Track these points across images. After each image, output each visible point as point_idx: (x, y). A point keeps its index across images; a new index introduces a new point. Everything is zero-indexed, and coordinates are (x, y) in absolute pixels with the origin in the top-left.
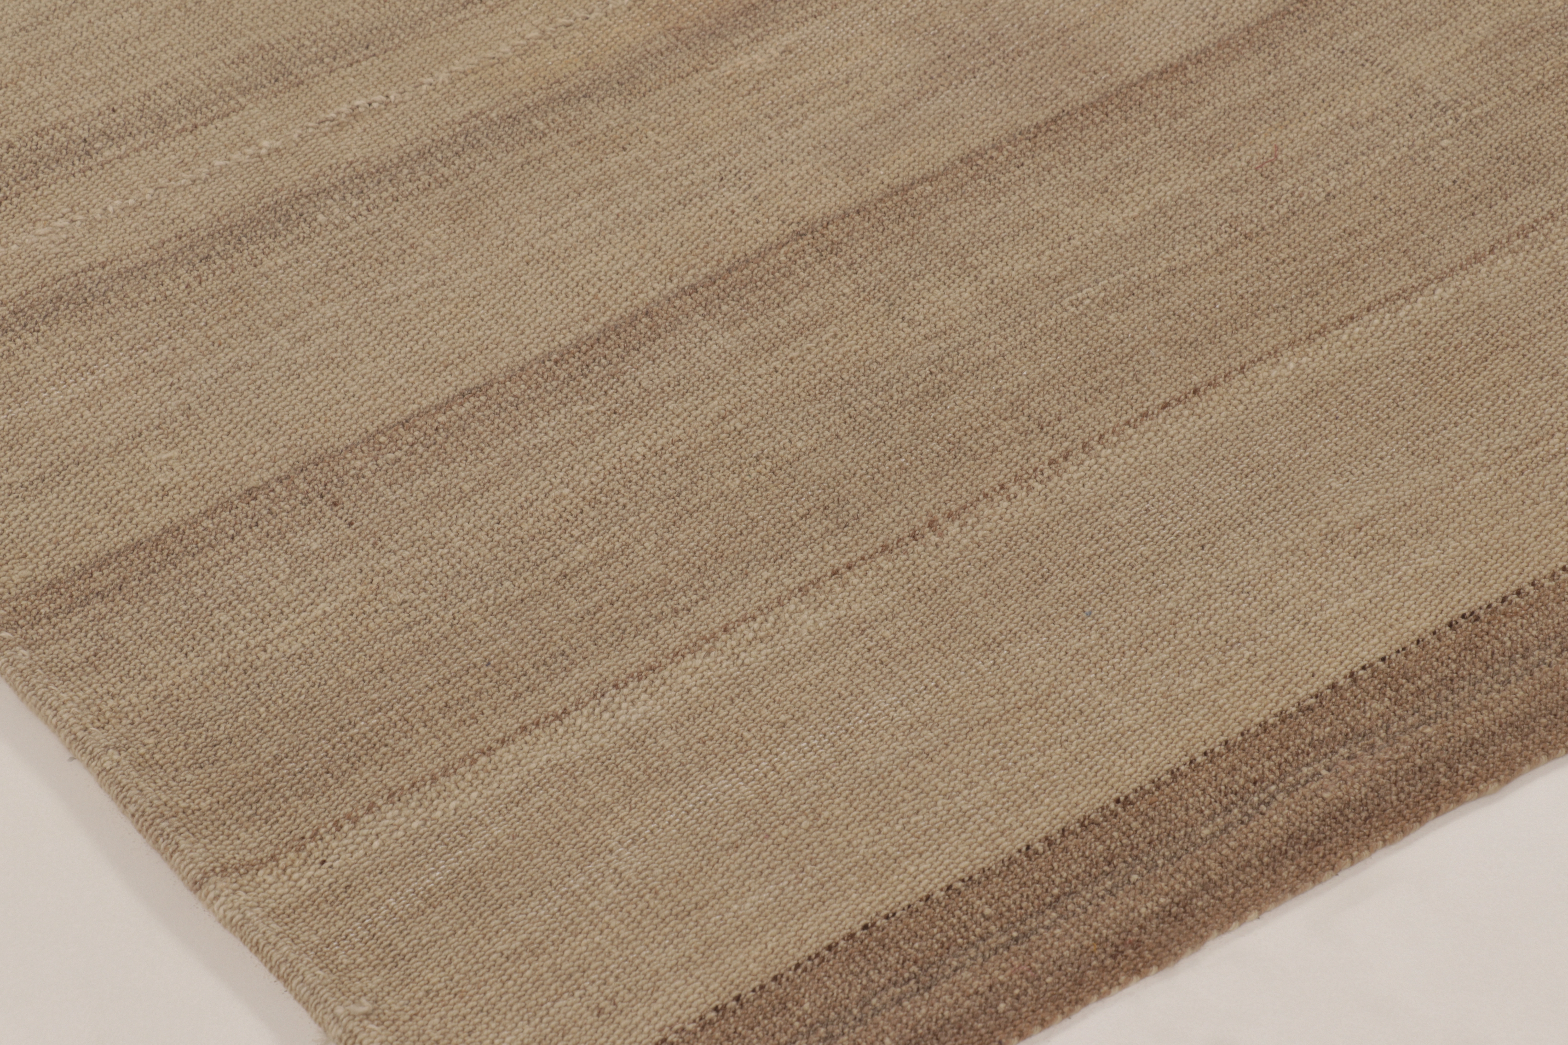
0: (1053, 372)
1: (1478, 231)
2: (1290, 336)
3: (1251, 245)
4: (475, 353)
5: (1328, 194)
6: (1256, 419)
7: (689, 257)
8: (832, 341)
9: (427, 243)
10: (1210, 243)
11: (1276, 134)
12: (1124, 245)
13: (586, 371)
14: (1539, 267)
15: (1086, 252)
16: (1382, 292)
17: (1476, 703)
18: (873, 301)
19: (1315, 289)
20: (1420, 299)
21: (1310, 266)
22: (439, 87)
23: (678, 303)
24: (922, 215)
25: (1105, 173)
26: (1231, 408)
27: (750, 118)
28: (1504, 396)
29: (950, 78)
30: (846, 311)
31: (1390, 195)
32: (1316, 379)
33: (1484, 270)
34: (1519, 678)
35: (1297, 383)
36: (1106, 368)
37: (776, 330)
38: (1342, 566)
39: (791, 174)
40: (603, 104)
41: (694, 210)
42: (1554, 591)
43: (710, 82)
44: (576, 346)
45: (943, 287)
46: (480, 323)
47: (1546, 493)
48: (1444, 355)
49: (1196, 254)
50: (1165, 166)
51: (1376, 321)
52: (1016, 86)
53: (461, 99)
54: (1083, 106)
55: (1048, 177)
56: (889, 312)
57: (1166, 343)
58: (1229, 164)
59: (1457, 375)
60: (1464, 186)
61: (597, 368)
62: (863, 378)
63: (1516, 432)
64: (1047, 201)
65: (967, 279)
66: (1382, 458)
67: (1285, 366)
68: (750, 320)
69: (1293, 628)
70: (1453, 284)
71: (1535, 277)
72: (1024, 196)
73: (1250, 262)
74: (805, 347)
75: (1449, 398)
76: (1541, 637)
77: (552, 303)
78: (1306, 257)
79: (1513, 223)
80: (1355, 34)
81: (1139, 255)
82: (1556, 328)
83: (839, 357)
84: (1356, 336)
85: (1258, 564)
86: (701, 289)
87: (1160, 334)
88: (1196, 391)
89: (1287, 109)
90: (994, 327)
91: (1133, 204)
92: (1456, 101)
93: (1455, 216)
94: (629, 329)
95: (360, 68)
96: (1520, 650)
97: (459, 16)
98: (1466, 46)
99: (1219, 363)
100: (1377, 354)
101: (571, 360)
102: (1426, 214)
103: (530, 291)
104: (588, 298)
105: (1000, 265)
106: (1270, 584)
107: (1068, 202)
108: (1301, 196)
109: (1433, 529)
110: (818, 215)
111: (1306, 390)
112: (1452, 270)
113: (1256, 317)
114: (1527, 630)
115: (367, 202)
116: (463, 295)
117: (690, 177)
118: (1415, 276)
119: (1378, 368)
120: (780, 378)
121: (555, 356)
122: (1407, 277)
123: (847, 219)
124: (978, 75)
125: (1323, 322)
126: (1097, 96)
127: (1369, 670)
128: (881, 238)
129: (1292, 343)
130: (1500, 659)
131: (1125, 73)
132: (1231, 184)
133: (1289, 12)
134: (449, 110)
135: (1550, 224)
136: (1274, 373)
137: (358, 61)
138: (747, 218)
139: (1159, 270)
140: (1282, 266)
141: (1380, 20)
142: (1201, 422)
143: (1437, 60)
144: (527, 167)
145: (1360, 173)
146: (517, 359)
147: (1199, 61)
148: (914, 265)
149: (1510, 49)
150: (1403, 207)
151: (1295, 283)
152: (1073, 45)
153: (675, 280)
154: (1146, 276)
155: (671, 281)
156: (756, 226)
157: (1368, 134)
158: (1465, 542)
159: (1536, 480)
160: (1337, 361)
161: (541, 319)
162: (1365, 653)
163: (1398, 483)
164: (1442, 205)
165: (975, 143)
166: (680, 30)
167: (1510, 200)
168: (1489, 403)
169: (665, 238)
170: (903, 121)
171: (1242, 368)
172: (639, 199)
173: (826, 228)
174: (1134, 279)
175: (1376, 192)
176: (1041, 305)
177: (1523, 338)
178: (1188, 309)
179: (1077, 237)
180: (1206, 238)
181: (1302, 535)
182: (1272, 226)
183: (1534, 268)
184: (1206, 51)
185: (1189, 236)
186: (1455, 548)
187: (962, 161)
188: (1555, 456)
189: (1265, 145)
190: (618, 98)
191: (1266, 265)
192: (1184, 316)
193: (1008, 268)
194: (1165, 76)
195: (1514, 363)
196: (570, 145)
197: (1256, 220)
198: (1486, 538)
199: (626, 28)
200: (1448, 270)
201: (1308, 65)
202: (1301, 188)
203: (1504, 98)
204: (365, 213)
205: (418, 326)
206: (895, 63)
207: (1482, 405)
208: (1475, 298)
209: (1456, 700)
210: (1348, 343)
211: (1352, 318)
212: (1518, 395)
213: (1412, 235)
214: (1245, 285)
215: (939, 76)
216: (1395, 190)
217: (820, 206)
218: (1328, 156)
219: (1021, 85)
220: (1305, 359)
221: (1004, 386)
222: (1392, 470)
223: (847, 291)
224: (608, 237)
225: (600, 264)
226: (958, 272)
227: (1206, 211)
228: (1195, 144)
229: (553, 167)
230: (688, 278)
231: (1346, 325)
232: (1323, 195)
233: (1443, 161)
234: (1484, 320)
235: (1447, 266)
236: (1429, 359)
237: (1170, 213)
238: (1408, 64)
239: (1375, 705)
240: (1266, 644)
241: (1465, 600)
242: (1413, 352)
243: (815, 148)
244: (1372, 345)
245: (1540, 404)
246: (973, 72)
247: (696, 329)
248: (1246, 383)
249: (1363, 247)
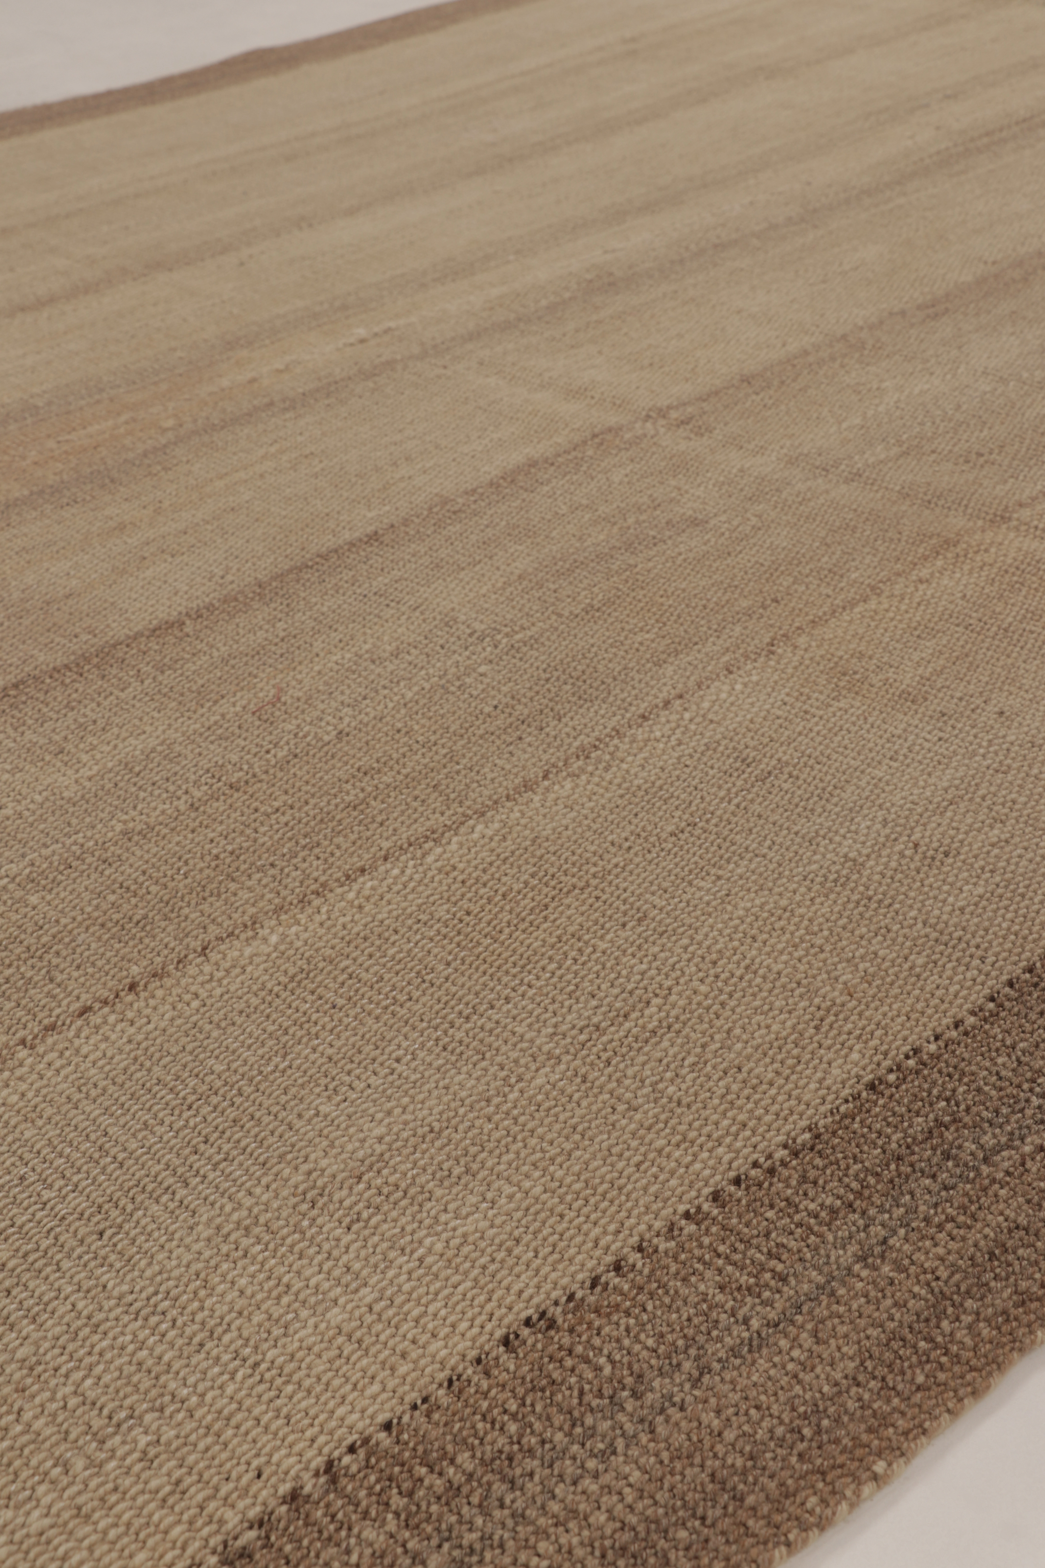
1: (527, 756)
2: (277, 901)
3: (236, 793)
5: (340, 733)
6: (216, 1018)
10: (184, 798)
12: (71, 810)
14: (607, 789)
15: (19, 821)
16: (404, 836)
17: (555, 1507)
19: (315, 839)
20: (455, 839)
25: (64, 733)
26: (179, 1006)
28: (574, 953)
31: (416, 727)
32: (307, 955)
33: (537, 798)
34: (631, 1440)
35: (279, 962)
38: (326, 1246)
42: (675, 1258)
47: (647, 1090)
48: (488, 907)
49: (162, 810)
50: (141, 719)
51: (396, 872)
54: (54, 669)
57: (103, 925)
58: (220, 712)
59: (507, 931)
60: (507, 710)
63: (594, 1003)
66: (398, 1060)
67: (265, 940)
69: (233, 1375)
70: (498, 817)
71: (603, 801)
73: (233, 815)
75: (497, 964)
76: (662, 1349)
78: (307, 803)
79: (570, 745)
80: (380, 580)
81: (88, 820)
82: (637, 860)
84: (367, 892)
85: (187, 1257)
88: (132, 987)
89: (297, 651)
91: (92, 763)
92: (495, 632)
93: (498, 742)
96: (629, 1381)
99: (172, 945)
100: (395, 913)
102: (461, 742)
106: (202, 1293)
108: (305, 736)
109: (475, 1167)
111: (292, 971)
112: (496, 802)
113: (233, 880)
114: (637, 1340)
118: (448, 813)
122: (437, 815)
125: (323, 879)
126: (73, 660)
127: (362, 1453)
129: (279, 910)
130: (595, 1403)
131: (112, 636)
132: (220, 731)
133: (307, 566)
135: (616, 741)
136: (248, 951)
139: (110, 835)
140: (274, 817)
142: (132, 1030)
143: (472, 595)
145: (380, 710)
147: (200, 617)
150: (433, 736)
151: (289, 834)
152: (57, 613)
154: (91, 843)
157: (391, 667)
158: (527, 1184)
159: (630, 1072)
160: (339, 927)
162: (355, 1416)
163: (421, 1097)
164: (481, 732)
167: (564, 720)
171: (204, 948)
174: (75, 848)
175: (399, 725)
177: (594, 876)
178: (141, 879)
180: (179, 793)
181: (265, 1198)
182: (266, 772)
183: (601, 791)
184: (209, 608)
185: (157, 792)
186: (511, 1197)
188: (654, 1032)
189: (267, 689)
192: (133, 887)
194: (158, 632)
195: (584, 908)
197: (245, 767)
198: (560, 1173)
200: (490, 803)
201: (325, 609)
202: (306, 729)
207: (543, 969)
208: (527, 832)
209: (519, 1504)
210: (356, 903)
211: (363, 870)
212: (594, 951)
213: (445, 767)
214: (223, 841)
216: (423, 721)
218: (342, 693)
220: (294, 929)
222: (413, 1078)
227: (184, 761)
231: (355, 880)
233: (481, 687)
234: (541, 858)
235: (490, 798)
236: (468, 913)
237: (137, 769)
239: (369, 1534)
240: (181, 1416)
241: (530, 1291)
242: (445, 907)
244: (389, 903)
245: (625, 960)
248: (207, 969)
249: (381, 786)
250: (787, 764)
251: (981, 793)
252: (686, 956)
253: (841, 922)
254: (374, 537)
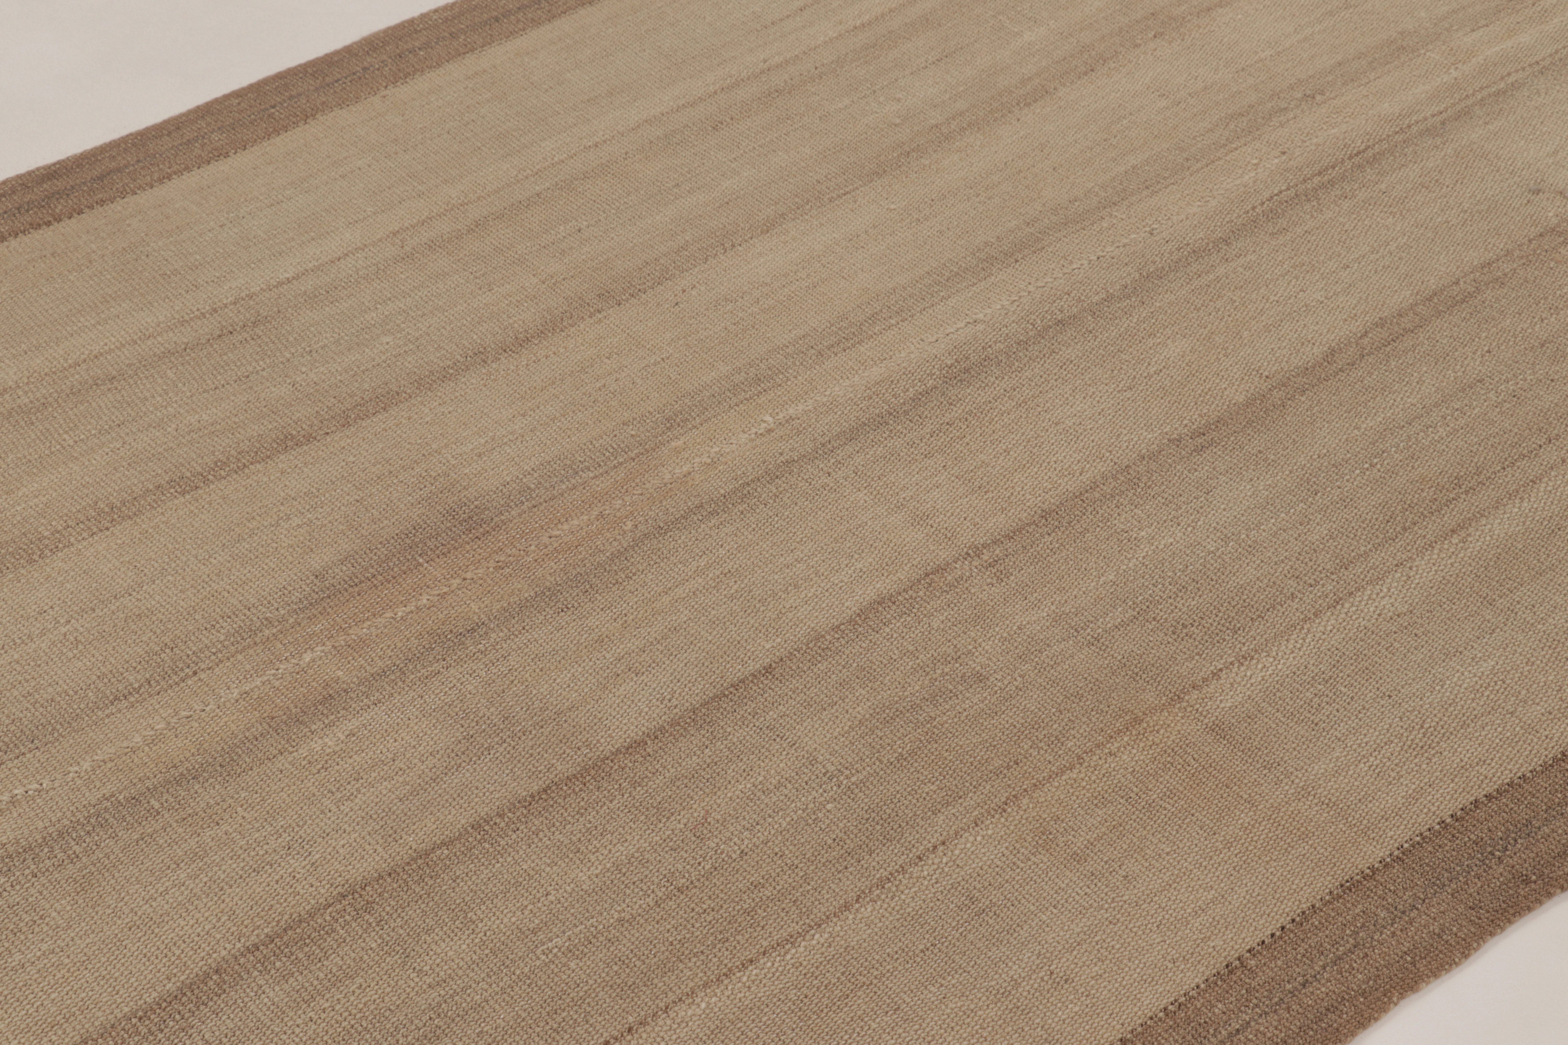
0: (524, 1015)
1: (849, 883)
2: (705, 978)
3: (682, 897)
4: (77, 1013)
5: (742, 852)
7: (256, 919)
8: (358, 991)
9: (54, 914)
10: (652, 896)
11: (707, 799)
12: (588, 899)
13: (162, 1027)
14: (891, 913)
15: (559, 906)
16: (775, 938)
18: (393, 954)
19: (726, 935)
20: (803, 944)
21: (724, 915)
22: (83, 774)
23: (242, 961)
24: (438, 876)
25: (579, 835)
27: (317, 794)
28: (858, 1030)
29: (471, 755)
30: (371, 964)
31: (787, 852)
32: (720, 1017)
33: (851, 917)
35: (706, 1020)
36: (564, 1010)
37: (316, 983)
39: (342, 842)
40: (206, 785)
41: (265, 876)
43: (290, 763)
44: (158, 1004)
45: (447, 940)
46: (85, 985)
48: (817, 993)
49: (640, 906)
50: (624, 828)
51: (769, 964)
52: (519, 761)
53: (98, 784)
54: (568, 777)
55: (536, 840)
56: (404, 963)
57: (611, 987)
58: (671, 827)
59: (825, 1011)
60: (841, 843)
61: (171, 1023)
62: (377, 1025)
64: (533, 862)
65: (467, 932)
67: (699, 1006)
68: (296, 974)
70: (828, 930)
71: (887, 923)
72: (516, 857)
73: (681, 913)
74: (336, 998)
75: (818, 1032)
77: (144, 964)
78: (722, 907)
79: (874, 876)
80: (771, 713)
81: (598, 908)
82: (900, 968)
83: (361, 1006)
84: (753, 978)
86: (261, 948)
87: (607, 979)
88: (630, 1030)
89: (717, 778)
90: (483, 975)
91: (597, 862)
92: (839, 771)
93: (833, 870)
94: (201, 986)
95: (25, 760)
97: (107, 712)
98: (849, 723)
99: (649, 1004)
100: (767, 993)
101: (153, 1017)
102: (812, 868)
103: (128, 955)
104: (173, 959)
105: (493, 919)
107: (548, 861)
108: (722, 853)
110: (359, 878)
111: (712, 1027)
112: (828, 918)
113: (681, 961)
115: (12, 878)
116: (76, 960)
117: (265, 847)
118: (801, 923)
119: (767, 1006)
120: (314, 1027)
121: (140, 1013)
122: (794, 924)
123: (381, 881)
124: (492, 752)
125: (730, 965)
126: (578, 769)
128: (405, 897)
129: (706, 985)
131: (601, 749)
132: (671, 844)
133: (725, 695)
134: (87, 795)
135: (901, 876)
136: (690, 1012)
137: (23, 754)
138: (304, 882)
139: (612, 921)
140: (703, 916)
141: (790, 701)
143: (828, 736)
144: (141, 842)
145: (766, 834)
146: (110, 1017)
147: (656, 737)
148: (427, 921)
149: (881, 726)
150: (796, 862)
151: (712, 931)
152: (565, 725)
153: (243, 941)
154: (601, 927)
155: (239, 941)
156: (311, 889)
157: (775, 799)
160: (738, 1000)
161: (133, 980)
164: (823, 860)
165: (483, 811)
166: (273, 718)
167: (873, 855)
168: (846, 1037)
169: (240, 902)
170: (432, 793)
171: (667, 1008)
172: (223, 868)
173: (364, 889)
174: (592, 929)
175: (777, 850)
176: (520, 954)
177: (876, 978)
178: (631, 956)
179: (553, 892)
180: (649, 892)
182: (699, 880)
183: (887, 915)
184: (662, 729)
185: (636, 890)
187: (473, 828)
189: (699, 809)
190: (219, 778)
191: (691, 915)
192: (627, 961)
193: (498, 922)
194: (630, 750)
195: (867, 999)
196: (177, 821)
197: (687, 875)
199: (232, 718)
200: (824, 918)
201: (735, 740)
202: (722, 847)
203: (874, 767)
204: (9, 889)
205: (36, 990)
206: (431, 743)
207: (842, 1037)
208: (843, 942)
210: (747, 984)
211: (751, 962)
212: (869, 1029)
213: (801, 887)
214: (675, 933)
215: (463, 753)
216: (791, 847)
217: (361, 870)
218: (744, 819)
219: (523, 760)
220: (714, 1000)
221: (485, 1029)
223: (374, 945)
224: (196, 902)
225: (186, 928)
226: (460, 926)
227: (651, 868)
228: (648, 809)
229: (161, 841)
230: (253, 938)
231: (747, 968)
232: (738, 852)
233: (827, 822)
234: (848, 961)
235: (825, 913)
236: (806, 997)
237: (624, 870)
238: (807, 739)
242: (794, 991)
243: (363, 818)
244: (765, 986)
245: (884, 1036)
246: (488, 749)
247: (253, 984)
248: (669, 1022)
249: (764, 898)
250: (995, 904)
251: (1097, 938)
252: (916, 1037)
253: (999, 1023)
254: (768, 670)
